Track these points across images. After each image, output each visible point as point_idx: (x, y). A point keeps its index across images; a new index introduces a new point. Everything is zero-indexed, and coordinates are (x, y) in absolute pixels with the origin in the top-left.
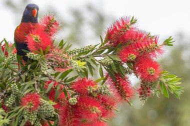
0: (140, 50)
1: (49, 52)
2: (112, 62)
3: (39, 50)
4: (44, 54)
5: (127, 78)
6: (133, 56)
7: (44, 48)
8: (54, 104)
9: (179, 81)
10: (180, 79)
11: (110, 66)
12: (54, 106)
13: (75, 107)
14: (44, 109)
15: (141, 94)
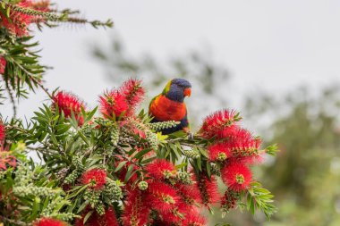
0: (236, 150)
1: (123, 119)
2: (198, 156)
3: (111, 115)
4: (117, 120)
5: (214, 180)
6: (224, 156)
7: (118, 113)
8: (122, 184)
9: (272, 199)
10: (272, 196)
11: (195, 160)
12: (121, 187)
13: (145, 193)
14: (110, 190)
15: (223, 203)
